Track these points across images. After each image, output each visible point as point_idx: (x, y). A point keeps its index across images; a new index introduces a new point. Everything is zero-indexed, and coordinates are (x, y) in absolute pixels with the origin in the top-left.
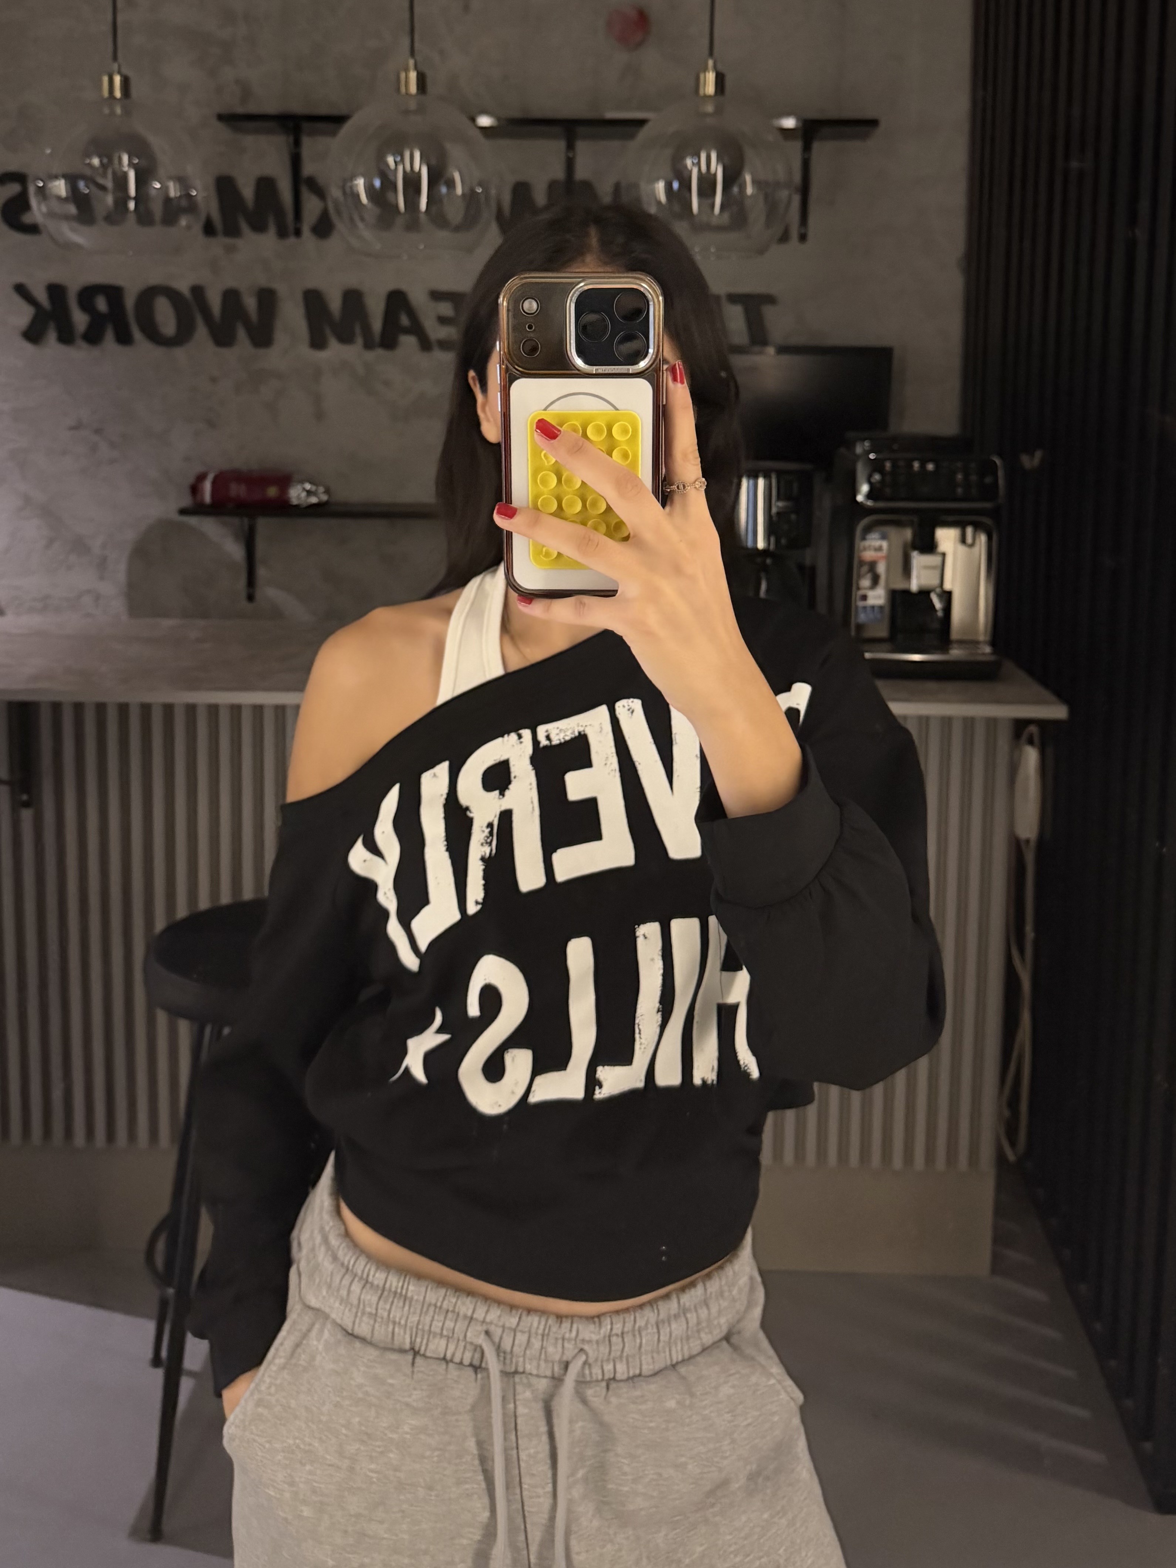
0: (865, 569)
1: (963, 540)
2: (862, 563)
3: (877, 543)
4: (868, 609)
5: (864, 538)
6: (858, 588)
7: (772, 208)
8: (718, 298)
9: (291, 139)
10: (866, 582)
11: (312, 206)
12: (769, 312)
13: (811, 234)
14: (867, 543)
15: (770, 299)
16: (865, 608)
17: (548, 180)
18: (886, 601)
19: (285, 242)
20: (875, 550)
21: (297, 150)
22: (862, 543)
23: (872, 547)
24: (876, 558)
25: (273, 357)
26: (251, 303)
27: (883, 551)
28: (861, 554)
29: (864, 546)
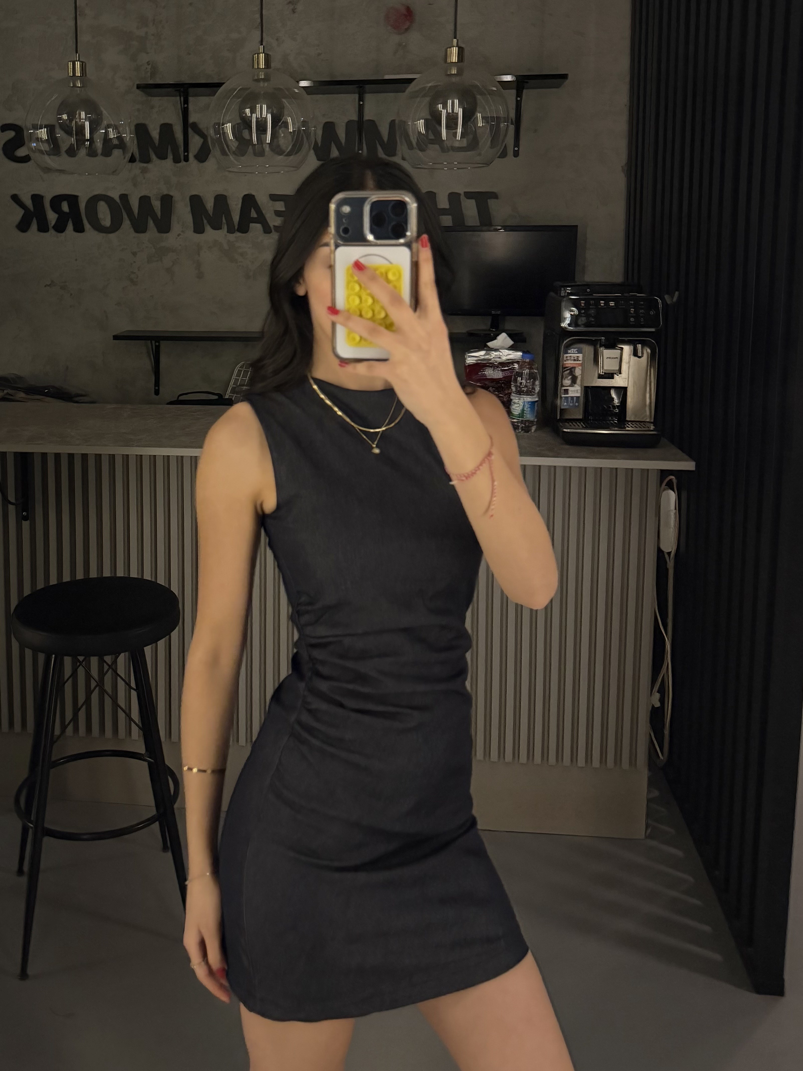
0: (567, 372)
1: (635, 353)
2: (565, 369)
3: (575, 355)
4: (569, 399)
5: (566, 352)
6: (562, 386)
7: (495, 135)
8: (457, 195)
9: (182, 99)
10: (567, 382)
11: (196, 142)
12: (493, 204)
13: (521, 151)
14: (568, 355)
15: (493, 195)
16: (567, 398)
17: (346, 121)
18: (581, 394)
19: (178, 165)
20: (574, 360)
21: (186, 106)
22: (566, 355)
23: (572, 359)
24: (574, 366)
25: (171, 239)
26: (157, 205)
27: (580, 361)
28: (565, 362)
29: (567, 357)
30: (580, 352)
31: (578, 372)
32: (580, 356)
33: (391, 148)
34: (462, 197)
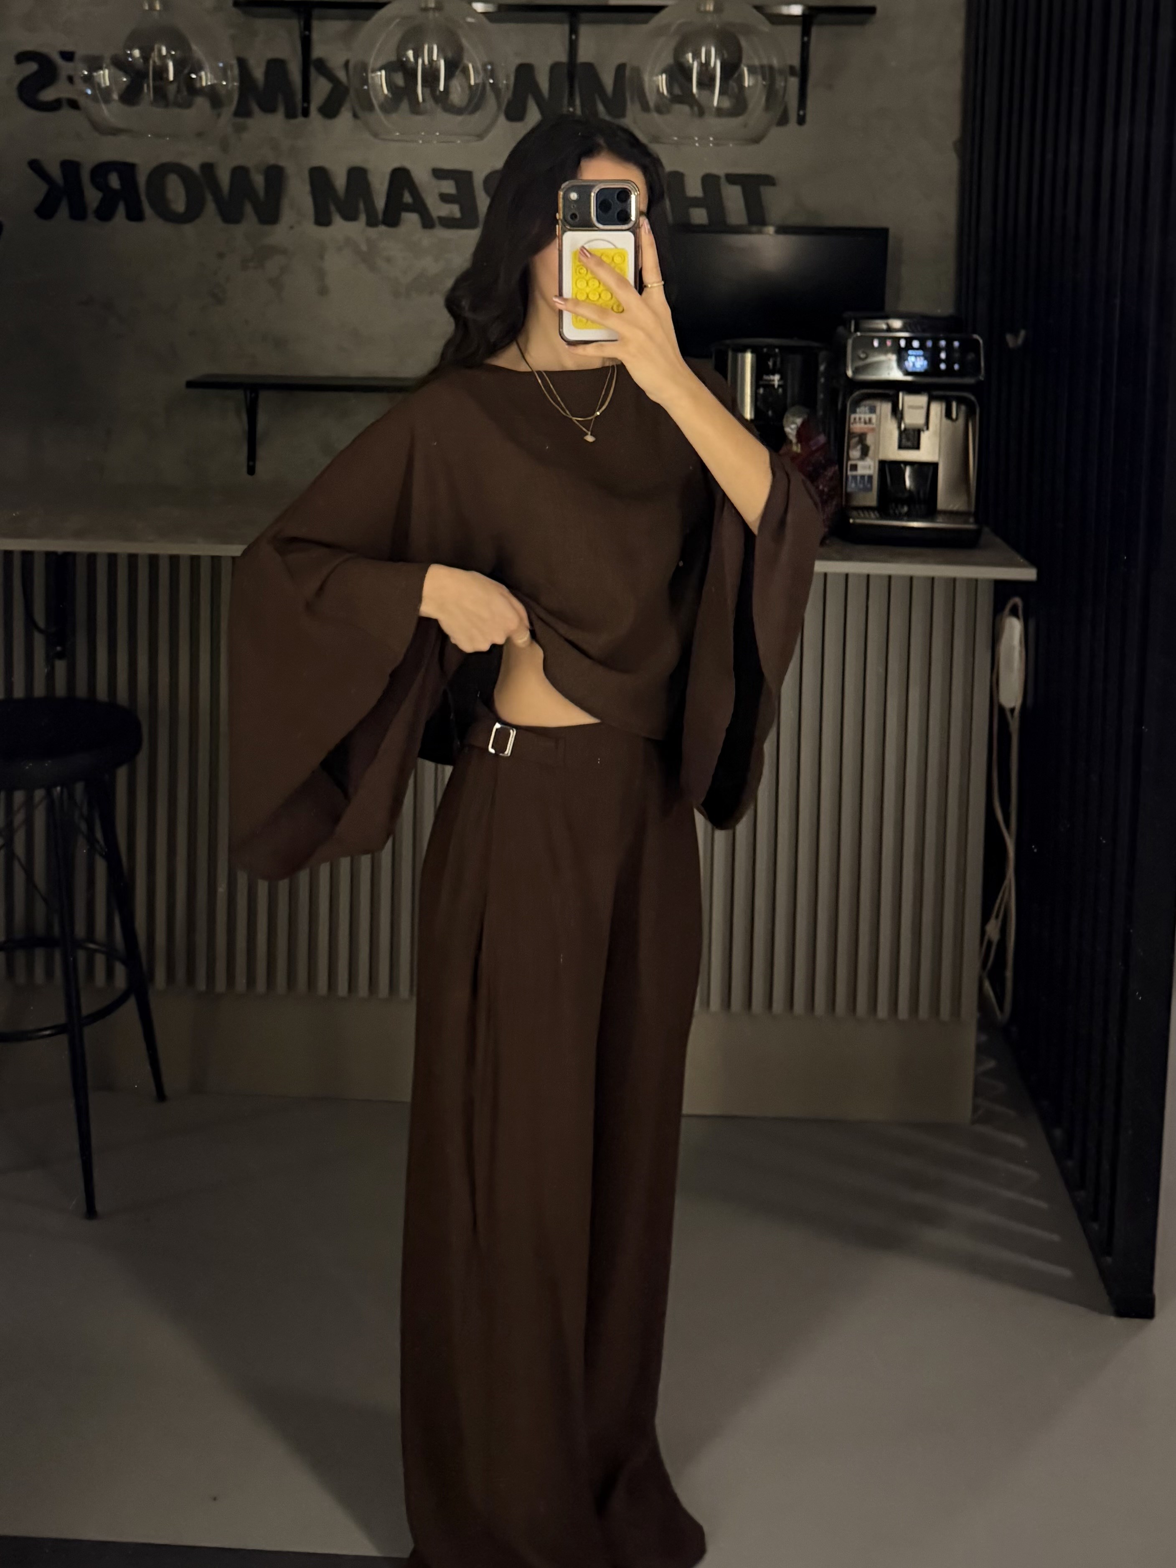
0: (855, 440)
1: (948, 414)
2: (852, 435)
3: (867, 416)
4: (859, 478)
5: (854, 412)
6: (848, 459)
7: (771, 92)
8: (715, 178)
9: (302, 23)
10: (855, 453)
11: (321, 88)
12: (767, 193)
13: (808, 118)
14: (857, 416)
15: (768, 180)
16: (855, 477)
17: (550, 62)
18: (874, 471)
19: (293, 121)
20: (865, 423)
21: (307, 33)
22: (853, 416)
23: (862, 420)
24: (865, 430)
25: (279, 234)
26: (259, 180)
27: (873, 424)
28: (851, 426)
29: (855, 419)
30: (873, 410)
31: (870, 440)
32: (874, 416)
33: (617, 105)
34: (723, 180)
